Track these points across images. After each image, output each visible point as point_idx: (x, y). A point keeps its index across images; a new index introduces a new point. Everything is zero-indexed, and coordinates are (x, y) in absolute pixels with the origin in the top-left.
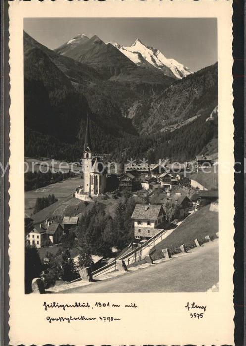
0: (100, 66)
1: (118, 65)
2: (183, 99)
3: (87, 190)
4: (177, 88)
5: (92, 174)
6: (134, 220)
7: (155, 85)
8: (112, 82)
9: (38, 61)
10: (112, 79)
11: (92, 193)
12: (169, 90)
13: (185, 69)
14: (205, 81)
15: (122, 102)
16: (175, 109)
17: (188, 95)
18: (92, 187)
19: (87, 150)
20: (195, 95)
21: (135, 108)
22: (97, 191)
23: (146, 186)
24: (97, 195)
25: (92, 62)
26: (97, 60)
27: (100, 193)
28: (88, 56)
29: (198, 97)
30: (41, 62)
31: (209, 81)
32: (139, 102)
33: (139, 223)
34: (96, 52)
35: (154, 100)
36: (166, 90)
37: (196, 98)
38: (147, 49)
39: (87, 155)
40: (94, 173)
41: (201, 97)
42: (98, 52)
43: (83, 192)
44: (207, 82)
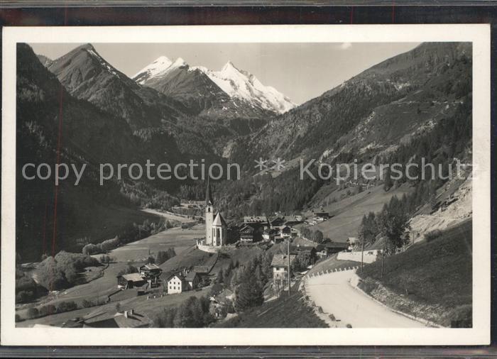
0: (187, 98)
1: (208, 96)
2: (286, 137)
3: (209, 241)
4: (279, 124)
5: (215, 227)
6: (272, 267)
7: (251, 119)
8: (202, 117)
9: (118, 93)
10: (203, 114)
11: (215, 244)
12: (268, 128)
13: (285, 99)
14: (310, 115)
15: (214, 141)
16: (276, 148)
17: (290, 133)
18: (215, 239)
19: (209, 205)
20: (299, 133)
21: (229, 147)
22: (219, 242)
23: (266, 237)
24: (220, 246)
25: (177, 93)
26: (184, 90)
27: (223, 245)
28: (173, 85)
29: (302, 135)
30: (122, 96)
31: (315, 116)
32: (234, 141)
33: (278, 269)
34: (182, 80)
35: (252, 139)
36: (266, 127)
37: (299, 136)
38: (240, 74)
39: (209, 209)
40: (217, 226)
41: (306, 135)
42: (184, 81)
43: (205, 244)
44: (312, 117)
